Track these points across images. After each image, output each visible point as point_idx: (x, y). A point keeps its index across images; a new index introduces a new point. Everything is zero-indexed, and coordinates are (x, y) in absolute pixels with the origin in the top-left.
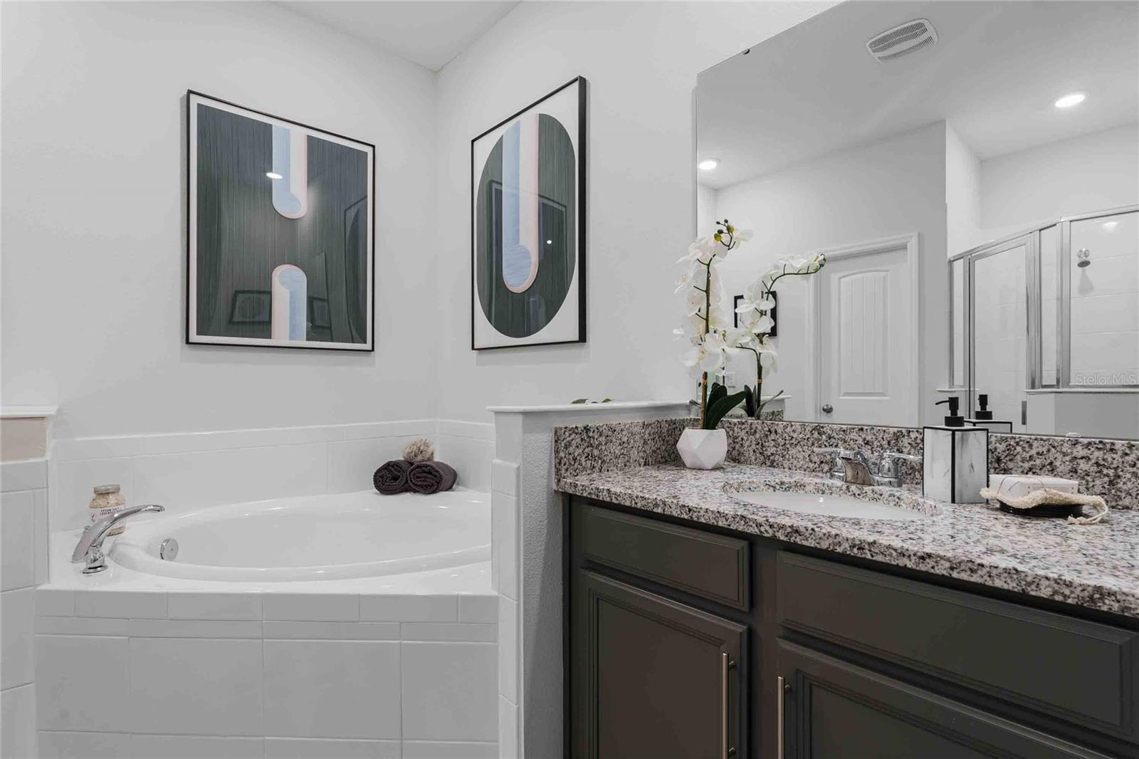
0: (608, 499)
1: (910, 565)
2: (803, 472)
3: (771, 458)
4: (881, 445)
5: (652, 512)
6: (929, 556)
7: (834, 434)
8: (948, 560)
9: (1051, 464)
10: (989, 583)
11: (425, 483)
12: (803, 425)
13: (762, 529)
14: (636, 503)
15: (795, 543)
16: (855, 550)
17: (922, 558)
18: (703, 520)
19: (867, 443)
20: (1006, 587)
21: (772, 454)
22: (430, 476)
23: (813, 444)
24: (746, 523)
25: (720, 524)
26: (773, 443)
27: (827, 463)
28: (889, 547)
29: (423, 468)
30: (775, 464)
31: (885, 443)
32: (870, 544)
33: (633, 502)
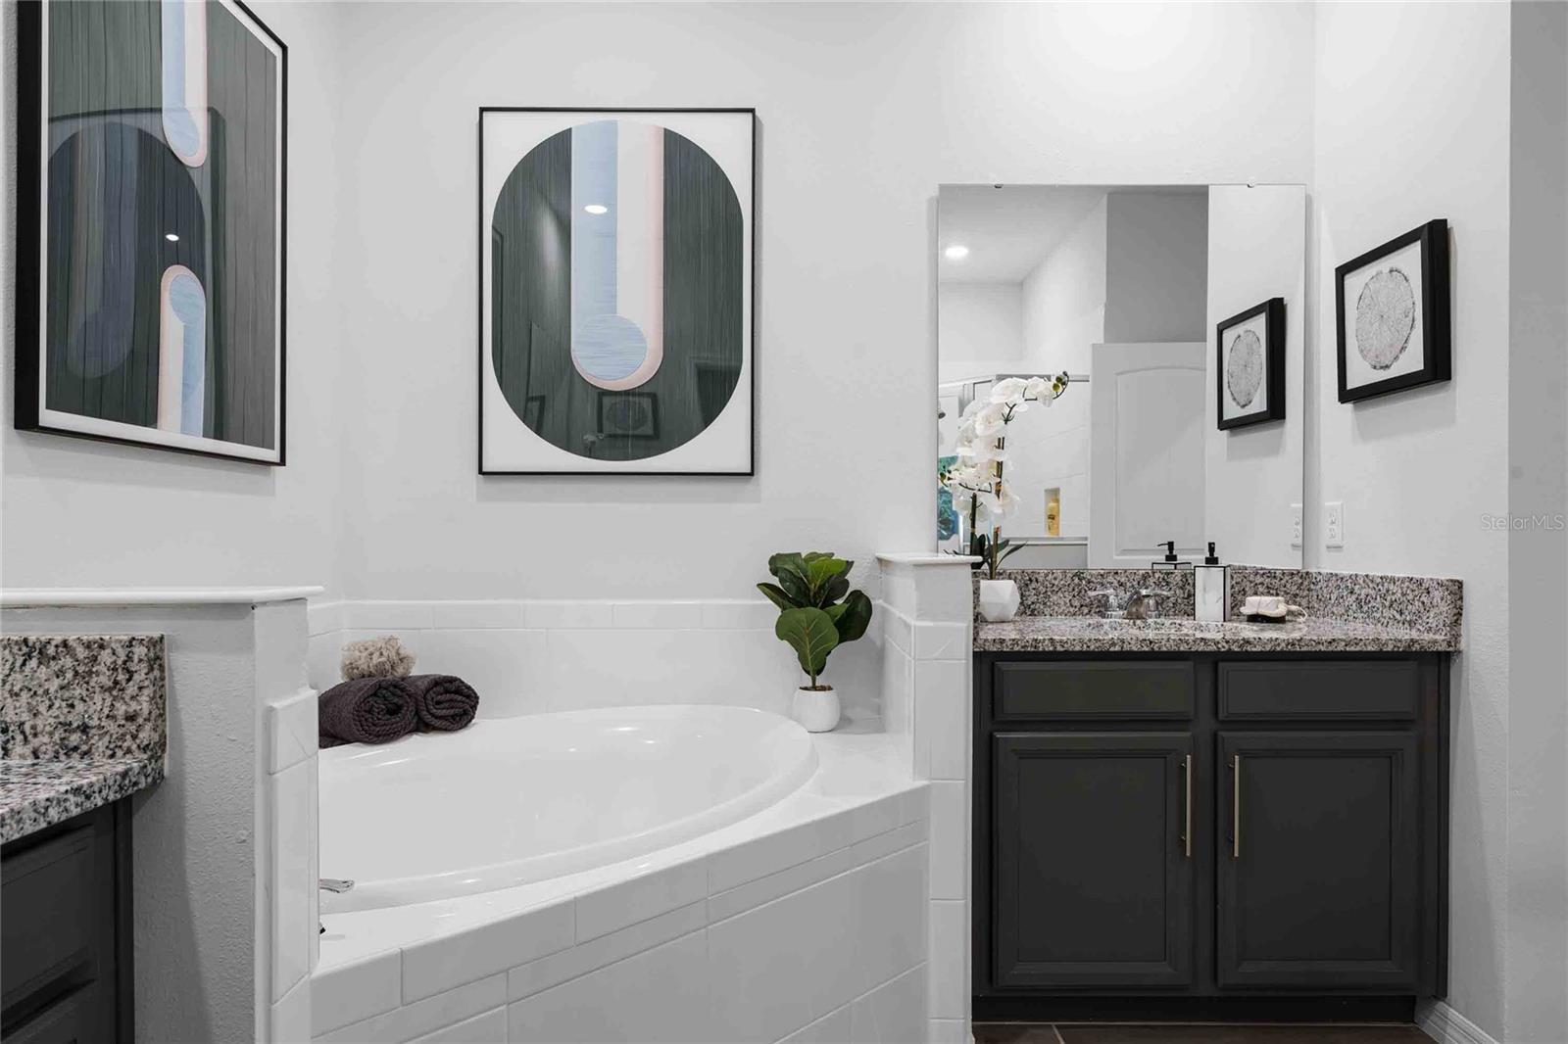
0: (1051, 649)
1: (1323, 649)
2: (1063, 617)
3: (1032, 607)
4: (1133, 586)
5: (1108, 652)
6: (1334, 640)
7: (1093, 579)
8: (1344, 641)
9: (1243, 590)
10: (1365, 649)
11: (452, 712)
12: (1064, 572)
13: (1220, 646)
14: (1088, 647)
15: (1246, 651)
16: (1289, 647)
17: (1330, 643)
18: (1165, 649)
19: (1121, 585)
20: (1373, 649)
21: (1033, 603)
22: (460, 698)
23: (1074, 590)
24: (1205, 643)
25: (1182, 649)
26: (1034, 591)
27: (1086, 606)
28: (1311, 640)
29: (446, 685)
30: (1036, 612)
31: (1135, 583)
32: (1298, 641)
33: (1085, 646)
